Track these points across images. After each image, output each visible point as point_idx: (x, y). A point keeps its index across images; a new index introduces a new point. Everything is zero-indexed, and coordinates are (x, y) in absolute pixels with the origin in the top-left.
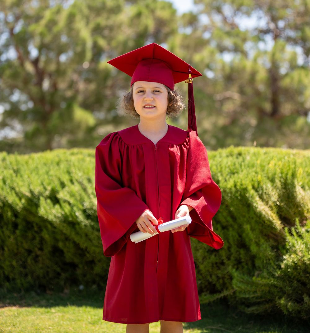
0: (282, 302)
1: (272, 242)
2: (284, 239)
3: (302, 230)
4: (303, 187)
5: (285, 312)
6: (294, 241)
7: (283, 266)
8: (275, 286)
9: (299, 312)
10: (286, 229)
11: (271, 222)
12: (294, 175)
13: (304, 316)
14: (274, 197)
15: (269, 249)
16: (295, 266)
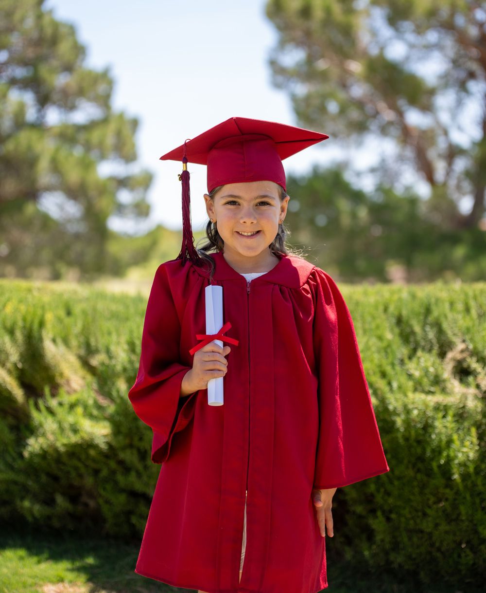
0: (27, 504)
1: (11, 420)
2: (28, 417)
3: (53, 403)
4: (54, 341)
5: (30, 519)
6: (42, 419)
7: (26, 454)
8: (15, 483)
9: (49, 518)
10: (31, 402)
11: (10, 393)
12: (42, 324)
13: (56, 523)
14: (14, 356)
15: (6, 430)
16: (44, 455)
